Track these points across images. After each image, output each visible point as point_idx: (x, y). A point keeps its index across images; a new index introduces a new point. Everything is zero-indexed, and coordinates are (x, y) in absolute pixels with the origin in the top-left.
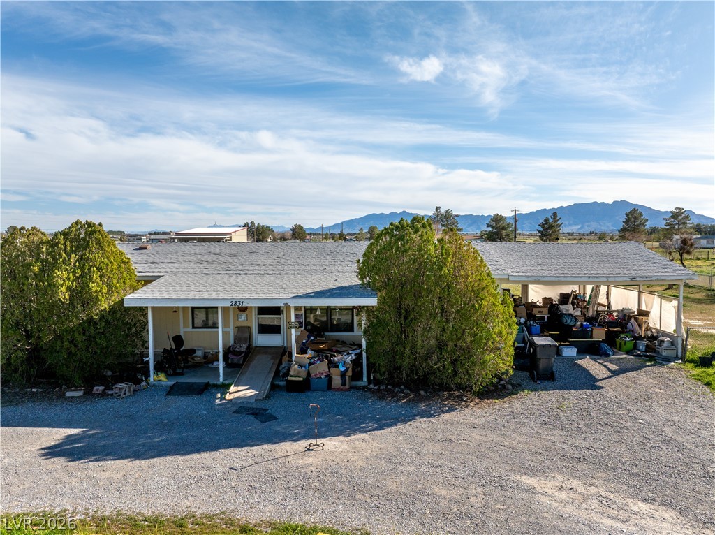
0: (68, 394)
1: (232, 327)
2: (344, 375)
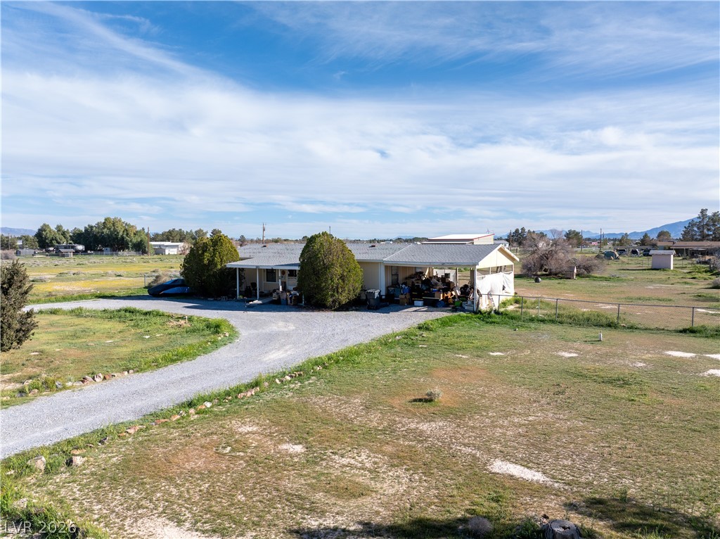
0: (209, 299)
2: (291, 298)
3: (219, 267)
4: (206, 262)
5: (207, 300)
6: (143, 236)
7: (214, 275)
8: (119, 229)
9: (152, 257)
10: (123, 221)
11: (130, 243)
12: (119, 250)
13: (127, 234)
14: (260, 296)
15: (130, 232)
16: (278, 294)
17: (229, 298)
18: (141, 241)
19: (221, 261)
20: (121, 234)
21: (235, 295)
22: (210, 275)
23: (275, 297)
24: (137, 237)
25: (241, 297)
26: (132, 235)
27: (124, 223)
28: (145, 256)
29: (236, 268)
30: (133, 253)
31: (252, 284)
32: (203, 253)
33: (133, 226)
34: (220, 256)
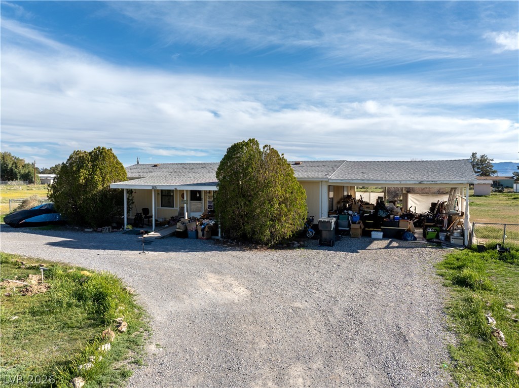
0: (85, 230)
1: (179, 207)
2: (203, 230)
3: (100, 188)
4: (82, 181)
5: (83, 231)
6: (31, 169)
7: (93, 198)
8: (8, 162)
9: (37, 186)
10: (12, 155)
11: (18, 174)
12: (9, 180)
13: (16, 167)
14: (156, 225)
15: (18, 165)
16: (183, 223)
17: (113, 228)
18: (29, 172)
19: (103, 180)
20: (10, 166)
21: (120, 225)
22: (87, 199)
23: (179, 227)
24: (25, 169)
25: (130, 227)
26: (20, 167)
27: (13, 157)
28: (31, 186)
29: (123, 190)
30: (21, 182)
31: (143, 210)
32: (78, 171)
33: (21, 160)
34: (101, 173)
